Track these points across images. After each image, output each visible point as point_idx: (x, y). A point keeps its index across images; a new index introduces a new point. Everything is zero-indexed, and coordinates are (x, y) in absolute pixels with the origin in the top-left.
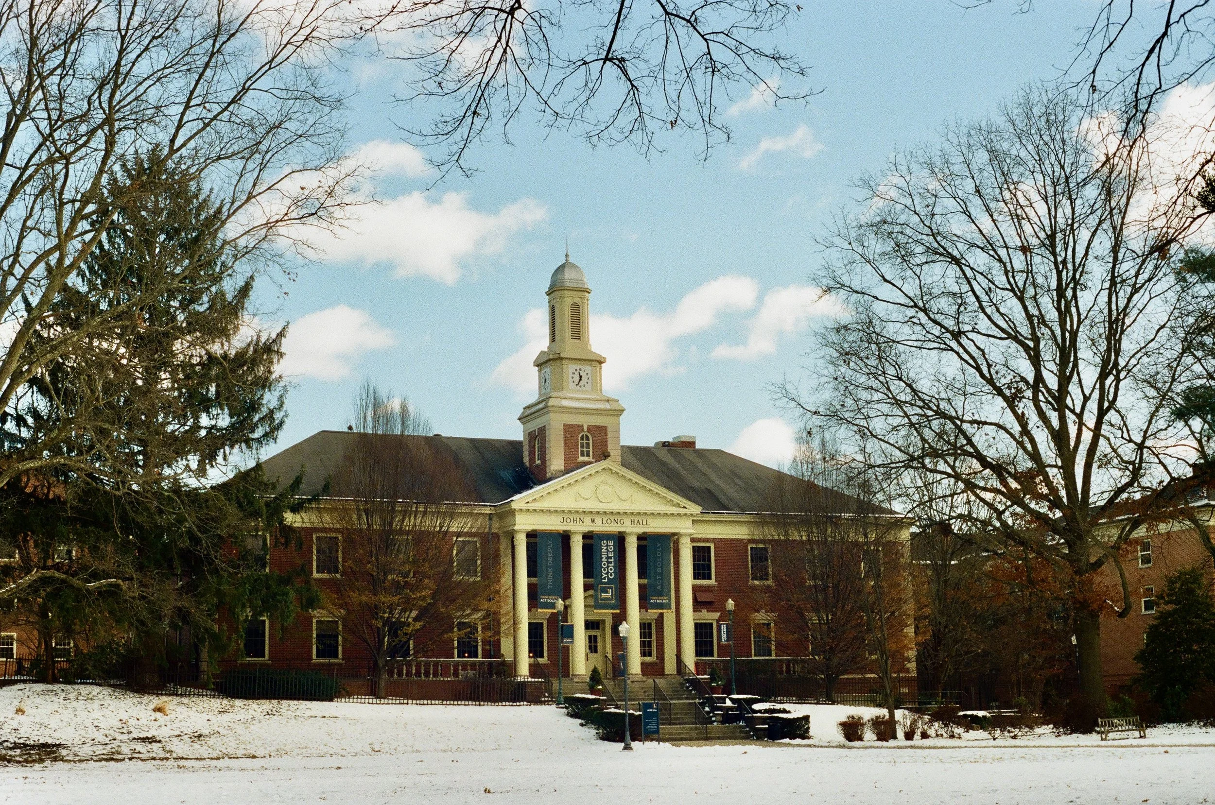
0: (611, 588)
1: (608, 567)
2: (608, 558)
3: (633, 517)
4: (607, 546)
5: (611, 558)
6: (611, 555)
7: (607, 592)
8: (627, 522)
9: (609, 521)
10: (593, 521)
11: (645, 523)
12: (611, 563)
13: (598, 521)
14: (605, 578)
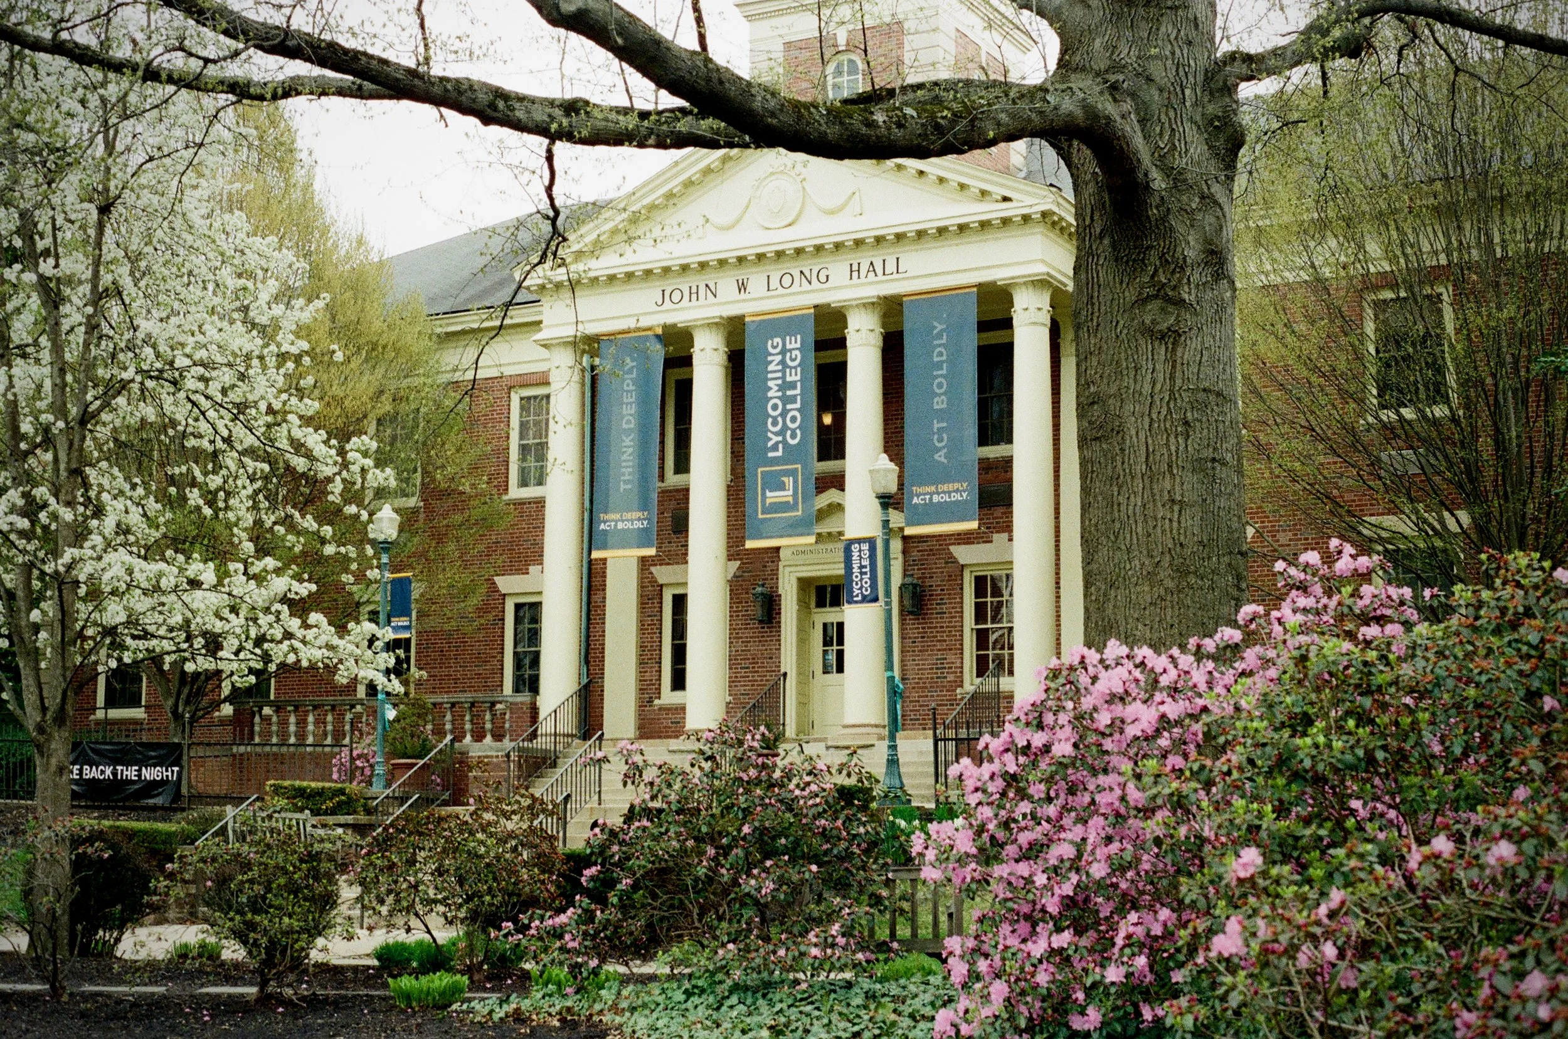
0: (793, 473)
1: (784, 414)
2: (786, 386)
3: (854, 258)
4: (783, 352)
5: (793, 386)
6: (794, 377)
7: (782, 487)
8: (838, 270)
9: (787, 280)
10: (742, 287)
11: (891, 267)
12: (793, 400)
13: (756, 282)
14: (775, 448)
